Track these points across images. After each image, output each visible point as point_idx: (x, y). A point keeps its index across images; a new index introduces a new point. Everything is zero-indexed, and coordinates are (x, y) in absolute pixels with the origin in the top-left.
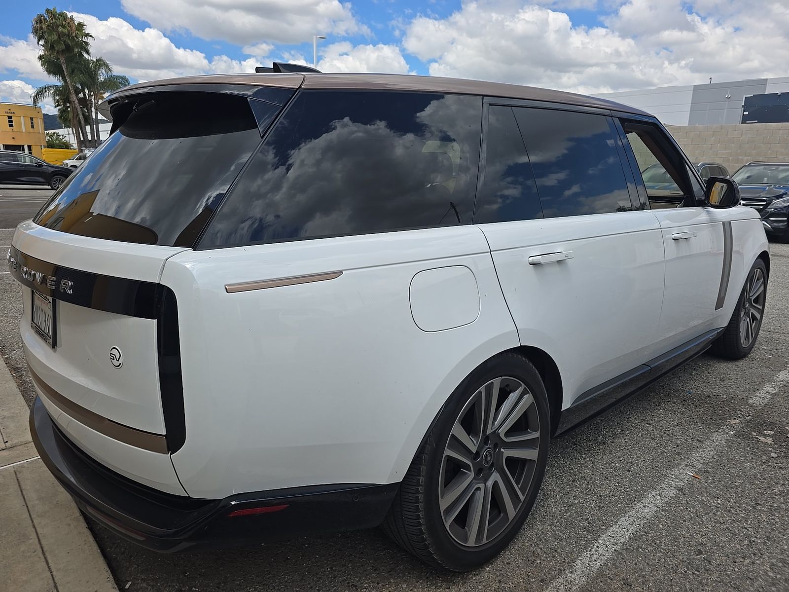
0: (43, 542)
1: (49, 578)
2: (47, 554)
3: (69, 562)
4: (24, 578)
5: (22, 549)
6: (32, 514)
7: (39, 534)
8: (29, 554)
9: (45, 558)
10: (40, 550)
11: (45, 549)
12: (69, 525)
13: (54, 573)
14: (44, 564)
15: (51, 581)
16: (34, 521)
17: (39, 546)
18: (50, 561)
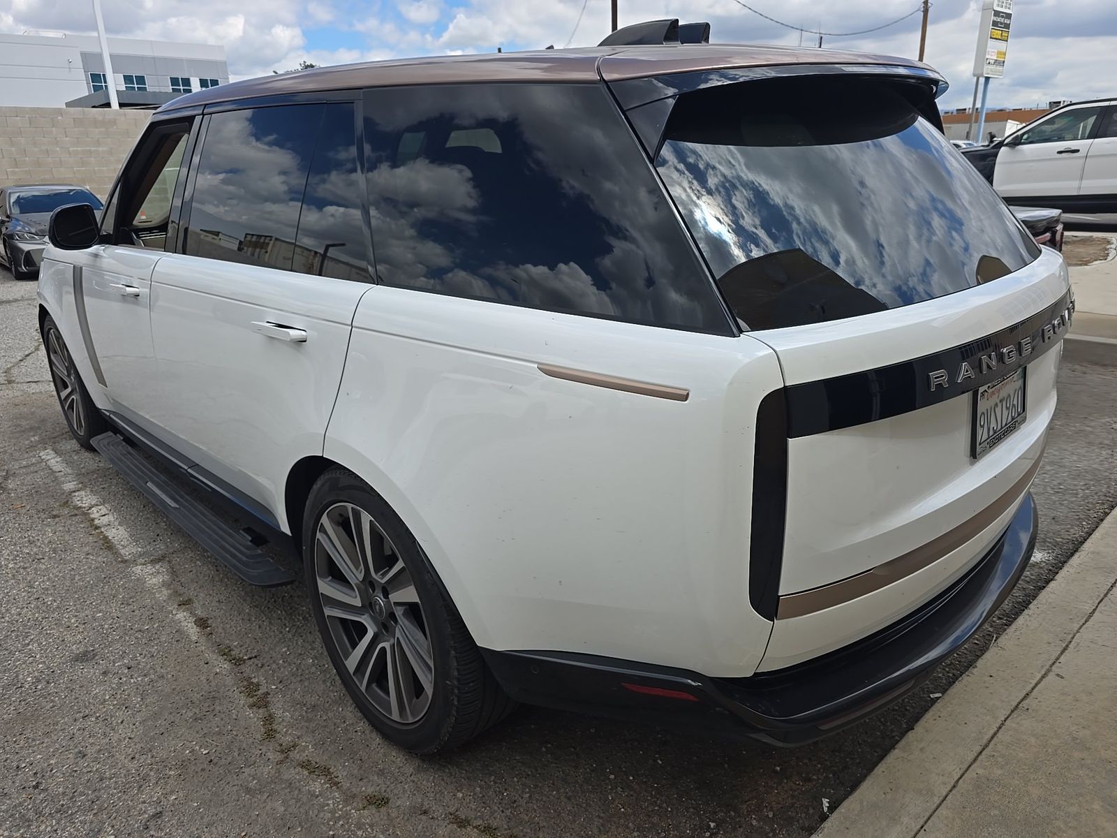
0: (971, 757)
1: (1012, 719)
2: (984, 741)
3: (977, 716)
4: (1033, 740)
5: (1000, 772)
6: (934, 807)
7: (961, 772)
8: (1000, 759)
9: (992, 738)
10: (984, 753)
11: (979, 749)
12: (922, 750)
13: (1003, 719)
14: (999, 735)
15: (1014, 715)
16: (944, 794)
17: (980, 758)
18: (992, 732)
